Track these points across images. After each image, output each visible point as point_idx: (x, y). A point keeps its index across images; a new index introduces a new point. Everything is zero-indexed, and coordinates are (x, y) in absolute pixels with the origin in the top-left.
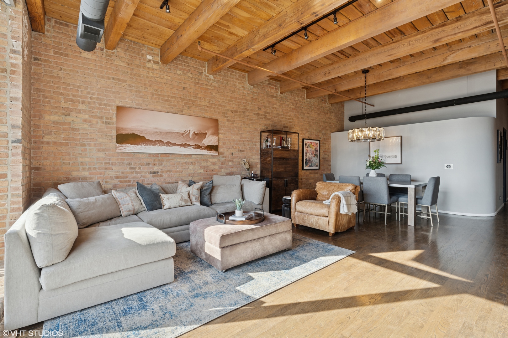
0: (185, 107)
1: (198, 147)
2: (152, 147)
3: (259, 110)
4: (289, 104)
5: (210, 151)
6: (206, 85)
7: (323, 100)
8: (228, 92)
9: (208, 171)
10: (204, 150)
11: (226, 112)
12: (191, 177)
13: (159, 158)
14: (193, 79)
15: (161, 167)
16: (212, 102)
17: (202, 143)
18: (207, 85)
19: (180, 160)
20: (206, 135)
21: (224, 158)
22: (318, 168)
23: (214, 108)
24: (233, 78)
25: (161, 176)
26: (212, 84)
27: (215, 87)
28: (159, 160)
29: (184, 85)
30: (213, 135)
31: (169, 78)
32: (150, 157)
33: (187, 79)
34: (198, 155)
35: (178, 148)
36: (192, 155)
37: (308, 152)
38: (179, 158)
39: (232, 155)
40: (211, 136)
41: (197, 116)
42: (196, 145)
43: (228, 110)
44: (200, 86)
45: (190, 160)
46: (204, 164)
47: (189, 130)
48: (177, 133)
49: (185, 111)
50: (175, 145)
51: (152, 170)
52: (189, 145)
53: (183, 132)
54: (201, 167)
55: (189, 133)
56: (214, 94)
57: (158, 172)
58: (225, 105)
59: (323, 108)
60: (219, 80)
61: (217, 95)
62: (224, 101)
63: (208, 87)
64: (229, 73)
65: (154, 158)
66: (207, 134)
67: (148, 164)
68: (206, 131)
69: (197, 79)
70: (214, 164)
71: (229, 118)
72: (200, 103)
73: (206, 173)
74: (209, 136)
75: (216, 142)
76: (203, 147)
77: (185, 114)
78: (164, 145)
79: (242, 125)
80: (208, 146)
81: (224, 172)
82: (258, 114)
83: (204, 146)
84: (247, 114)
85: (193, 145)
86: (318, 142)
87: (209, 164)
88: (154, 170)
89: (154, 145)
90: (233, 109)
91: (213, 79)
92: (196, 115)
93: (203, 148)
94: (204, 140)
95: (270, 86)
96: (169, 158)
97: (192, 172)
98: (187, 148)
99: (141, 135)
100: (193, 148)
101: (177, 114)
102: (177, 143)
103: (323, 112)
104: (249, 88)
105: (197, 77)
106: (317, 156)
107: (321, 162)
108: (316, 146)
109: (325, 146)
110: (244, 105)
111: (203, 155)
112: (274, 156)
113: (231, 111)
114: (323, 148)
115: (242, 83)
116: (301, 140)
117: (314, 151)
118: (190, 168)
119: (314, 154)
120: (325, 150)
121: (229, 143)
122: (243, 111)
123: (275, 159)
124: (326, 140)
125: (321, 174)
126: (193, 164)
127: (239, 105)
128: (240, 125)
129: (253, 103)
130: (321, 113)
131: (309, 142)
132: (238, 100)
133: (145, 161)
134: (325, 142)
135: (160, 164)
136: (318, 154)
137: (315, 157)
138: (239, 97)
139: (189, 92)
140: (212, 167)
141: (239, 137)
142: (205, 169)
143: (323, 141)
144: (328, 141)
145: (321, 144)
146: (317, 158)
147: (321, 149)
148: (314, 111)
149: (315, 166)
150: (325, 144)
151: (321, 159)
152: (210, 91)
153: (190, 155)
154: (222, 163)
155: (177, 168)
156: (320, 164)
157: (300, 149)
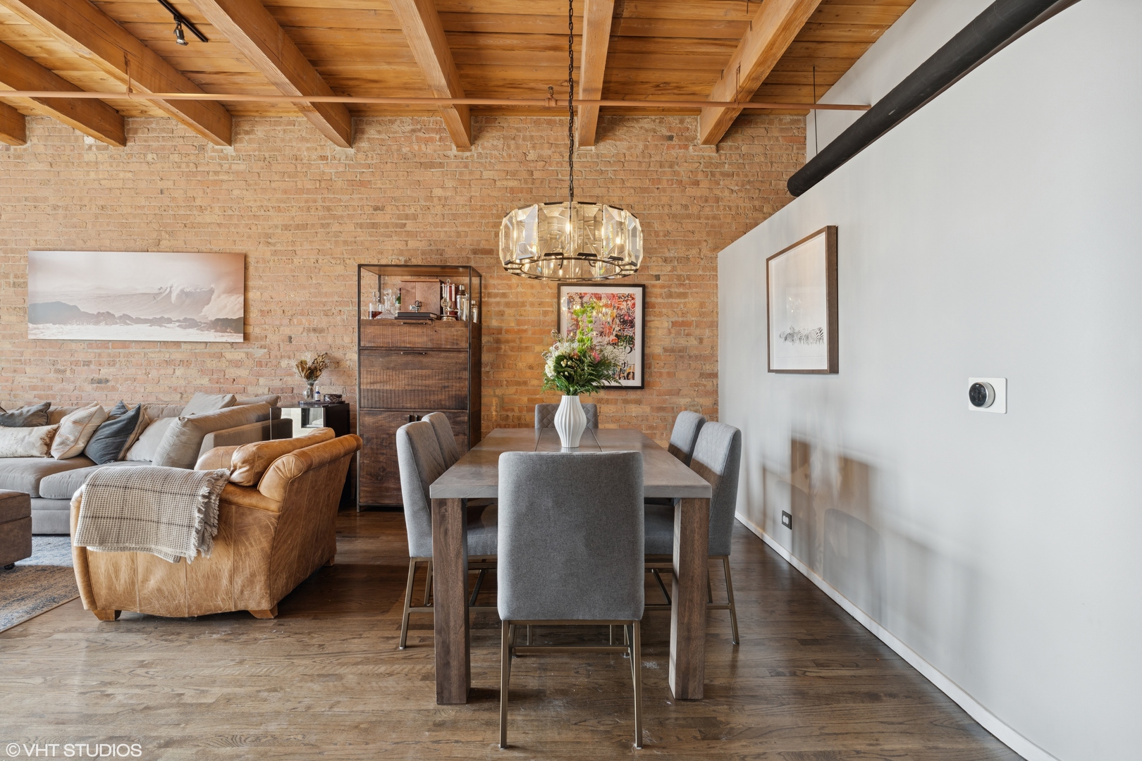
0: (163, 233)
1: (190, 323)
2: (91, 327)
3: (378, 212)
4: (496, 178)
5: (221, 334)
6: (216, 173)
7: (671, 138)
8: (276, 179)
9: (222, 381)
10: (206, 332)
11: (271, 231)
12: (180, 395)
13: (110, 351)
14: (184, 165)
15: (112, 370)
16: (230, 212)
17: (202, 314)
18: (219, 172)
19: (153, 355)
20: (212, 295)
21: (266, 350)
22: (637, 382)
23: (236, 226)
24: (290, 140)
25: (114, 389)
26: (230, 168)
27: (237, 173)
28: (109, 355)
29: (161, 185)
30: (229, 293)
31: (130, 175)
32: (91, 348)
33: (169, 168)
34: (197, 342)
35: (145, 327)
36: (182, 344)
38: (151, 350)
39: (290, 342)
40: (223, 296)
41: (192, 250)
42: (185, 320)
43: (276, 227)
44: (199, 178)
45: (177, 355)
46: (211, 364)
47: (169, 286)
48: (143, 294)
49: (164, 243)
50: (138, 321)
51: (96, 376)
52: (169, 321)
53: (157, 292)
54: (202, 372)
55: (170, 292)
56: (236, 192)
57: (107, 381)
58: (268, 213)
59: (671, 167)
60: (251, 153)
61: (245, 192)
62: (265, 203)
63: (221, 177)
64: (279, 128)
65: (99, 351)
66: (213, 292)
67: (87, 364)
68: (213, 286)
69: (191, 165)
70: (237, 364)
71: (279, 247)
72: (199, 219)
73: (217, 385)
74: (219, 297)
75: (239, 309)
76: (205, 323)
77: (164, 250)
78: (116, 323)
79: (320, 261)
80: (218, 320)
81: (266, 386)
82: (374, 225)
83: (205, 321)
84: (335, 227)
85: (178, 321)
86: (638, 292)
87: (224, 364)
88: (100, 377)
89: (97, 323)
90: (291, 222)
91: (234, 154)
92: (189, 250)
93: (204, 327)
94: (207, 307)
95: (421, 134)
96: (131, 350)
97: (183, 383)
98: (166, 327)
99: (71, 304)
100: (179, 326)
101: (148, 251)
102: (142, 317)
103: (668, 181)
104: (344, 157)
105: (192, 158)
106: (631, 340)
107: (658, 362)
108: (622, 307)
109: (685, 304)
110: (327, 204)
111: (206, 343)
112: (362, 344)
113: (286, 228)
114: (664, 311)
115: (319, 148)
116: (551, 289)
117: (611, 323)
118: (178, 373)
119: (614, 333)
120: (685, 319)
121: (279, 312)
122: (323, 222)
123: (367, 352)
124: (687, 282)
125: (660, 405)
126: (185, 363)
127: (309, 209)
128: (313, 261)
129: (355, 196)
130: (657, 187)
131: (588, 295)
132: (305, 196)
133: (81, 357)
134: (681, 290)
135: (112, 364)
136: (634, 333)
137: (619, 344)
138: (309, 185)
139: (174, 199)
140: (232, 372)
141: (308, 295)
142: (215, 376)
143: (670, 286)
144: (697, 286)
145: (656, 297)
146: (628, 349)
147: (661, 314)
148: (620, 184)
149: (622, 375)
150: (684, 295)
151: (659, 351)
152: (225, 186)
153: (178, 344)
154: (260, 364)
155: (147, 374)
156: (656, 370)
157: (547, 318)
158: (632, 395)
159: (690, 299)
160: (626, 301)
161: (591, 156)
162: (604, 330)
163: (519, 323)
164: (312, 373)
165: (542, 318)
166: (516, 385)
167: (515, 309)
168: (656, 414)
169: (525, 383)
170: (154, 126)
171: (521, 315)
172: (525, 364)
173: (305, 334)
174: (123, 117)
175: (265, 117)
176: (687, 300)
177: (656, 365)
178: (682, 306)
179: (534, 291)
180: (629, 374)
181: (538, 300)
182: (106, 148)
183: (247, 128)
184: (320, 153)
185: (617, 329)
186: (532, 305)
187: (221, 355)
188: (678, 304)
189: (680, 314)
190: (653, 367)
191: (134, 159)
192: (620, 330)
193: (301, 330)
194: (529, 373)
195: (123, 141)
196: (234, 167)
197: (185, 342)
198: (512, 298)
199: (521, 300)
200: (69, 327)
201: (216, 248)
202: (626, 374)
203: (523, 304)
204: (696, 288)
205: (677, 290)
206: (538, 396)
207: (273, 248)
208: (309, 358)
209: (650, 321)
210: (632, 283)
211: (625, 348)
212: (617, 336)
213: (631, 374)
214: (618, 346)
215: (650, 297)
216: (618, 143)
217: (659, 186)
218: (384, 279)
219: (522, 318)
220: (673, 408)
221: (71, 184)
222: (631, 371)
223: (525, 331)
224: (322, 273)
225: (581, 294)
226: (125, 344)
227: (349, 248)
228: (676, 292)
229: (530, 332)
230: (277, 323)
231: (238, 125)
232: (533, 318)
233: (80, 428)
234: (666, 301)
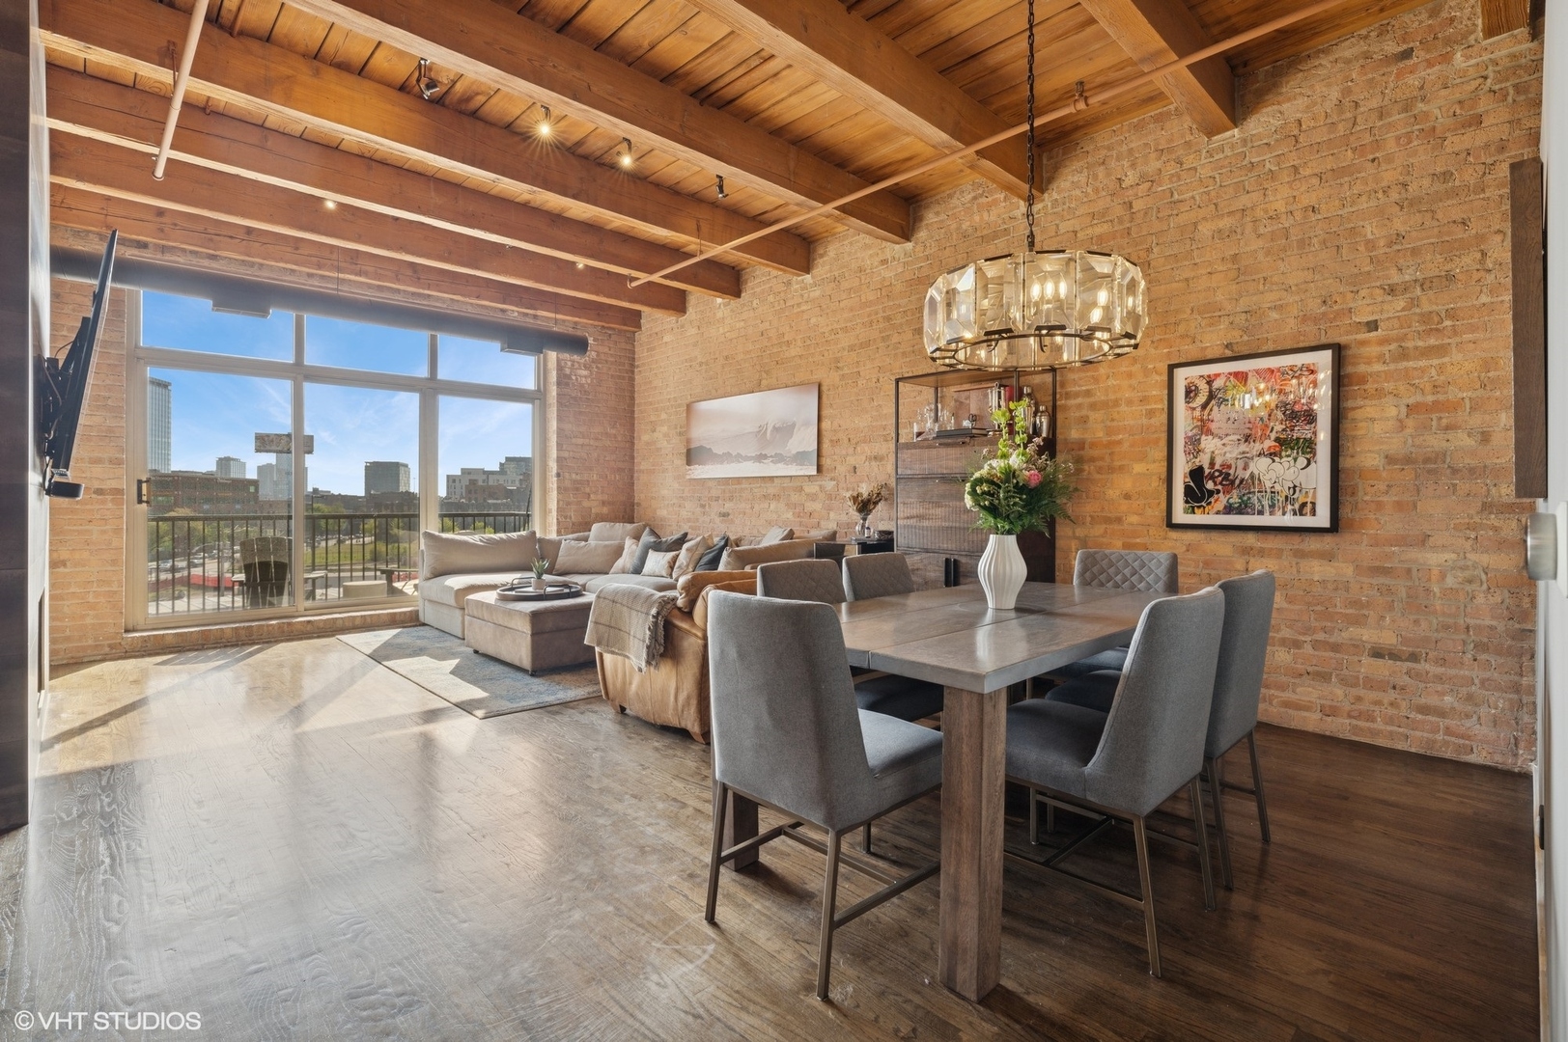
0: (763, 373)
1: (779, 458)
2: (719, 466)
5: (800, 467)
6: (799, 305)
7: (1406, 55)
8: (844, 297)
9: (802, 514)
10: (790, 466)
11: (840, 354)
13: (730, 487)
14: (776, 304)
15: (732, 504)
16: (808, 342)
17: (787, 448)
18: (801, 303)
19: (756, 490)
20: (794, 428)
21: (833, 482)
23: (813, 355)
25: (732, 522)
26: (809, 297)
27: (814, 300)
28: (730, 491)
29: (762, 327)
30: (807, 424)
31: (742, 324)
32: (720, 485)
33: (767, 309)
34: (785, 476)
35: (749, 464)
36: (775, 479)
37: (1209, 432)
38: (755, 485)
39: (855, 472)
40: (803, 428)
41: (782, 386)
42: (776, 455)
43: (844, 349)
44: (787, 314)
45: (772, 489)
46: (795, 498)
47: (766, 422)
48: (749, 432)
49: (764, 383)
50: (746, 458)
51: (723, 510)
52: (765, 457)
53: (758, 429)
54: (788, 506)
55: (767, 428)
56: (813, 320)
57: (729, 514)
58: (837, 336)
59: (1407, 109)
60: (825, 276)
61: (819, 318)
62: (835, 326)
63: (804, 308)
65: (724, 487)
66: (795, 425)
67: (717, 499)
68: (795, 419)
69: (782, 302)
70: (813, 497)
71: (846, 371)
72: (787, 354)
74: (799, 430)
75: (814, 441)
76: (790, 457)
77: (764, 388)
78: (733, 462)
79: (881, 380)
80: (798, 453)
81: (835, 520)
83: (790, 455)
84: (895, 339)
85: (771, 456)
86: (1322, 359)
87: (803, 498)
89: (723, 462)
90: (856, 342)
91: (811, 282)
92: (780, 386)
93: (789, 461)
94: (791, 441)
95: (983, 200)
96: (742, 486)
97: (775, 516)
98: (763, 462)
99: (709, 447)
100: (772, 461)
101: (753, 392)
102: (749, 455)
103: (1398, 138)
104: (902, 256)
105: (782, 295)
106: (1308, 447)
107: (1372, 482)
108: (1288, 389)
109: (1441, 369)
110: (888, 313)
111: (791, 477)
112: (899, 472)
113: (851, 348)
114: (1388, 386)
115: (879, 252)
116: (1161, 374)
117: (1266, 419)
118: (772, 507)
119: (1273, 436)
120: (1441, 397)
121: (846, 441)
122: (884, 334)
123: (904, 481)
124: (1448, 323)
125: (1378, 564)
126: (776, 497)
127: (871, 322)
128: (875, 380)
129: (913, 298)
130: (1371, 157)
131: (1222, 376)
132: (868, 309)
133: (714, 493)
134: (1432, 341)
135: (731, 499)
136: (1315, 433)
137: (1283, 454)
138: (871, 297)
139: (769, 338)
140: (810, 506)
141: (870, 419)
142: (797, 510)
143: (1403, 338)
144: (1473, 329)
145: (1369, 363)
146: (1302, 461)
147: (1380, 393)
148: (1289, 175)
149: (1290, 507)
150: (1441, 350)
151: (1376, 463)
152: (805, 317)
153: (771, 478)
154: (830, 497)
155: (752, 508)
156: (1367, 498)
157: (1153, 421)
158: (1313, 543)
159: (1456, 356)
160: (1298, 378)
161: (1232, 147)
162: (1253, 432)
163: (1109, 431)
164: (865, 506)
165: (1145, 421)
166: (1105, 523)
167: (1103, 412)
168: (1366, 580)
169: (1119, 520)
170: (758, 273)
171: (1113, 420)
172: (1118, 492)
173: (867, 463)
174: (738, 271)
175: (835, 234)
176: (1446, 360)
177: (1369, 489)
178: (1433, 372)
179: (1134, 382)
180: (1304, 505)
181: (1139, 394)
182: (729, 304)
183: (822, 252)
184: (881, 257)
185: (1279, 427)
186: (1130, 402)
187: (801, 489)
188: (1423, 370)
189: (1428, 388)
190: (1361, 493)
191: (746, 308)
192: (1284, 430)
193: (864, 458)
194: (1124, 505)
195: (737, 294)
196: (812, 295)
197: (777, 477)
198: (1100, 396)
199: (1113, 397)
200: (707, 467)
201: (797, 380)
202: (1297, 506)
203: (1116, 403)
204: (1473, 332)
205: (1420, 343)
206: (1138, 540)
207: (841, 373)
208: (865, 490)
209: (1354, 409)
210: (1313, 344)
211: (1295, 460)
212: (1277, 440)
213: (1309, 505)
214: (1281, 458)
215: (1355, 364)
216: (1285, 106)
217: (1377, 155)
218: (942, 392)
219: (1115, 424)
220: (1409, 571)
221: (709, 342)
222: (1309, 500)
223: (1119, 442)
224: (882, 394)
225: (1209, 376)
226: (738, 480)
227: (908, 359)
228: (1416, 348)
229: (1126, 445)
230: (844, 452)
231: (815, 251)
232: (1132, 422)
233: (690, 554)
234: (1392, 366)
